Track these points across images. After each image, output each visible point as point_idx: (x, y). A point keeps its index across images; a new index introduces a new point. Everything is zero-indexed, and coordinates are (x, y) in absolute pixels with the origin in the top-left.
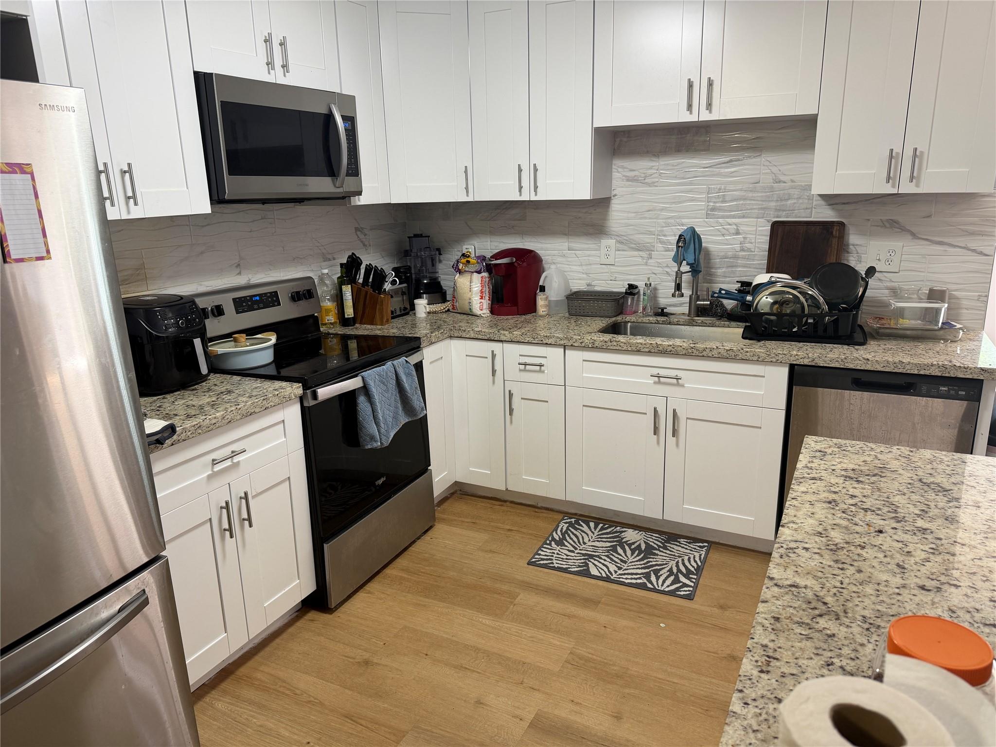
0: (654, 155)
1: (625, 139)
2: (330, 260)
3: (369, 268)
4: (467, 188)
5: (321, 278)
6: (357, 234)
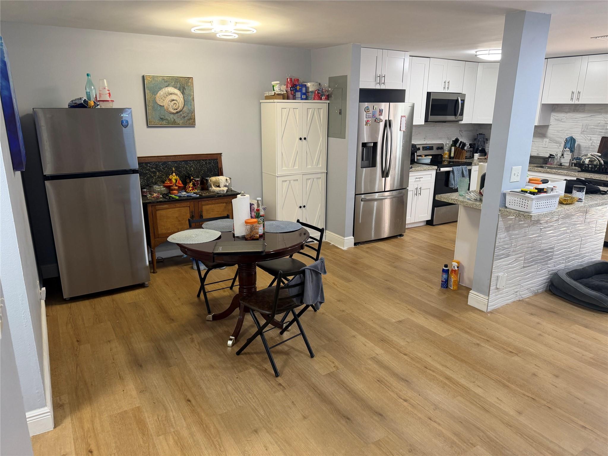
0: (566, 113)
1: (556, 107)
2: (449, 139)
3: (461, 142)
5: (446, 145)
6: (460, 132)
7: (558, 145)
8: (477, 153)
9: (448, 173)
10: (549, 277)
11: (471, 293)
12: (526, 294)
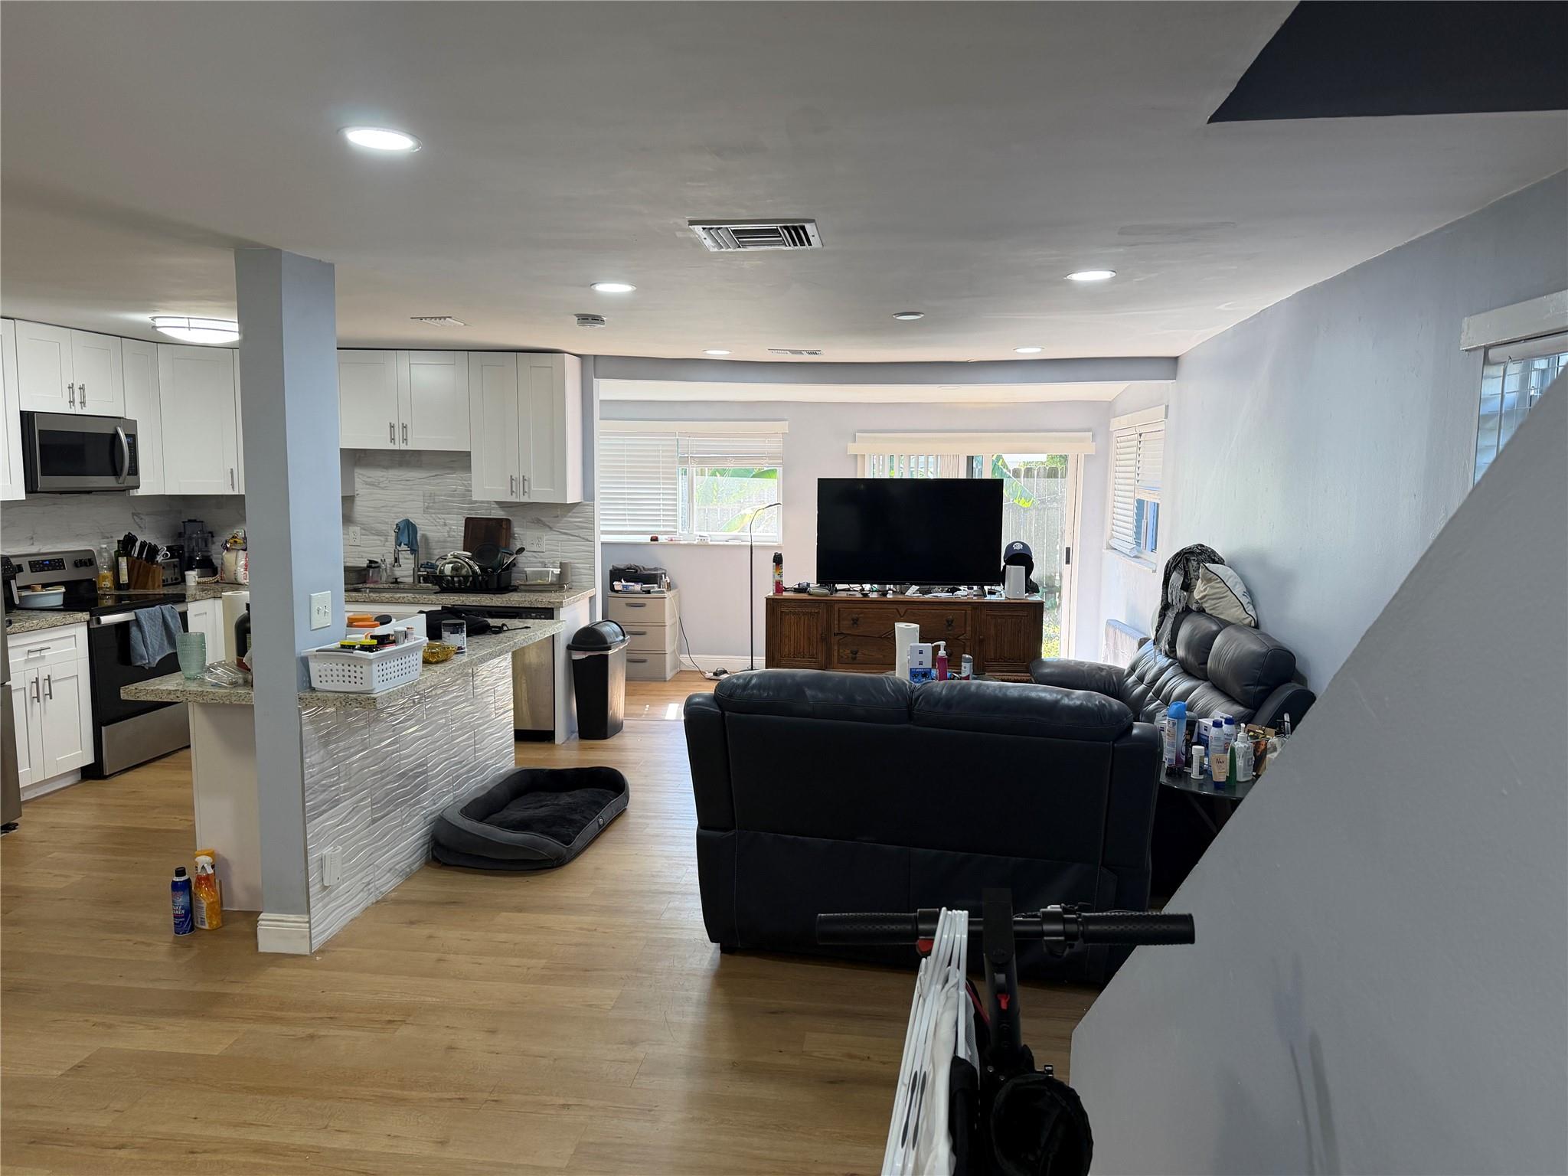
0: (384, 468)
1: (363, 455)
2: (108, 538)
3: (143, 545)
4: (233, 485)
5: (100, 553)
6: (133, 518)
7: (382, 538)
8: (192, 569)
9: (123, 628)
10: (428, 829)
11: (263, 920)
12: (387, 883)
